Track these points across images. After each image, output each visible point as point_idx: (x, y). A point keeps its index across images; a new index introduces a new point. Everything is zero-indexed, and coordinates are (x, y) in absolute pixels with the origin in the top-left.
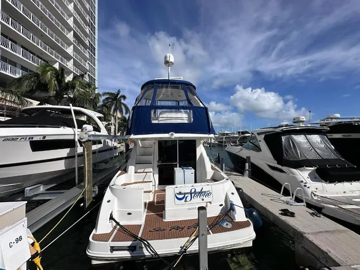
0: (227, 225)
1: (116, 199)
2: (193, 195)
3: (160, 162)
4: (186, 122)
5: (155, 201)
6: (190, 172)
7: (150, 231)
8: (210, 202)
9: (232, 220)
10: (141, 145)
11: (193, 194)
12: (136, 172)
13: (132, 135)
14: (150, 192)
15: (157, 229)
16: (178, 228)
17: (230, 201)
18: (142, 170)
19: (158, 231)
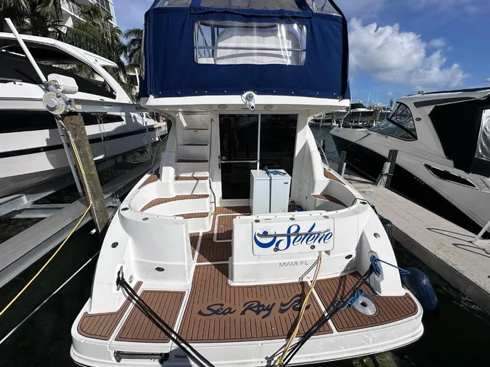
0: (364, 305)
1: (130, 241)
2: (292, 238)
3: (224, 158)
4: (288, 62)
5: (216, 232)
6: (281, 180)
7: (200, 313)
8: (328, 252)
9: (373, 293)
10: (185, 125)
11: (293, 236)
12: (177, 178)
13: (151, 97)
14: (204, 215)
15: (216, 308)
16: (259, 308)
17: (371, 251)
18: (189, 175)
19: (216, 312)
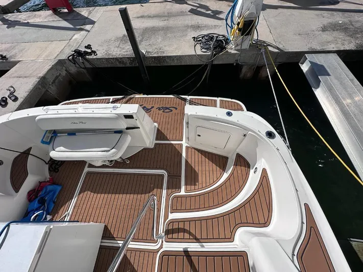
7: (176, 109)
19: (167, 108)
